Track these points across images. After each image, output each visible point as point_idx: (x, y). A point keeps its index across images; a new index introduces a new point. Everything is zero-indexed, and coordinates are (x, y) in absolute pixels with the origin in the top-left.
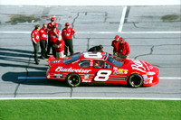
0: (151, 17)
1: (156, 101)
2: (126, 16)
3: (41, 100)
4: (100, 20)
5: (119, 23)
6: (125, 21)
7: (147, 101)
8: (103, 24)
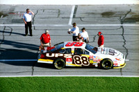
0: (93, 13)
1: (97, 78)
2: (75, 13)
3: (9, 78)
4: (54, 16)
5: (69, 18)
6: (74, 17)
7: (91, 77)
8: (56, 19)
